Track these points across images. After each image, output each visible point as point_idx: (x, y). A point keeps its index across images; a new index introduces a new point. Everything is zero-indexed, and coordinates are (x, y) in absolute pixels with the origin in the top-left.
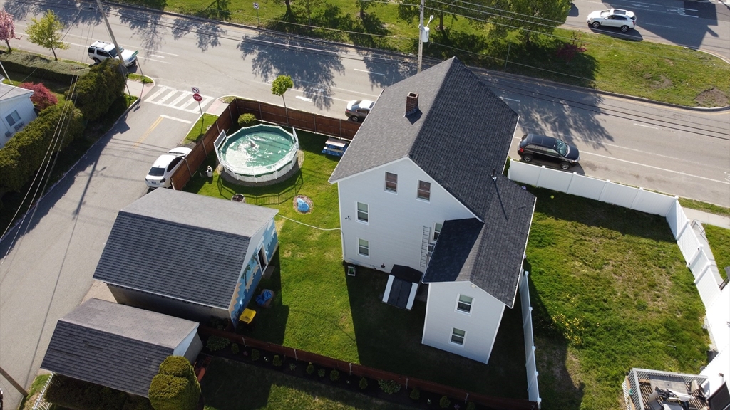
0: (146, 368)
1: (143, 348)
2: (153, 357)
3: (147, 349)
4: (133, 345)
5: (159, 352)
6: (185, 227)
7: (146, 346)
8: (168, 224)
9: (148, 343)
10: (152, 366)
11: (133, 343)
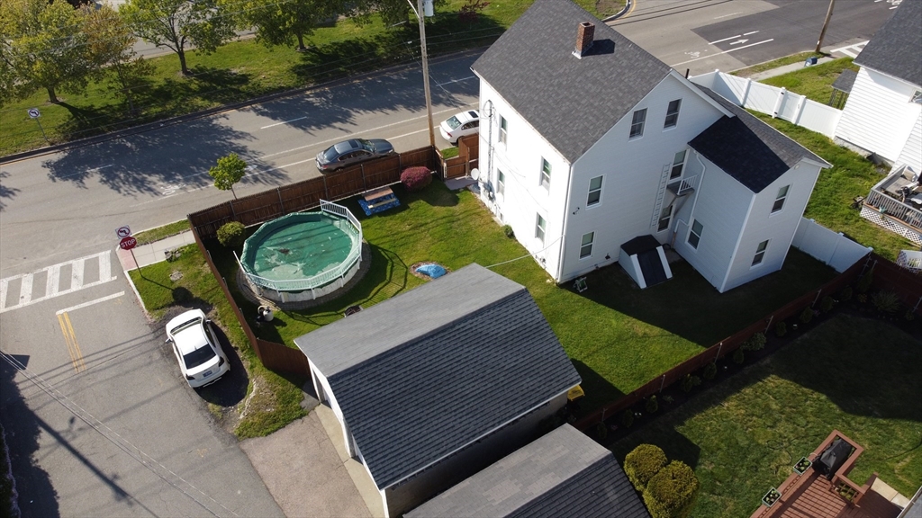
0: (606, 503)
1: (577, 485)
2: (600, 483)
3: (583, 482)
4: (563, 493)
5: (599, 472)
6: (439, 333)
7: (578, 480)
8: (413, 345)
9: (578, 475)
10: (609, 495)
11: (560, 491)
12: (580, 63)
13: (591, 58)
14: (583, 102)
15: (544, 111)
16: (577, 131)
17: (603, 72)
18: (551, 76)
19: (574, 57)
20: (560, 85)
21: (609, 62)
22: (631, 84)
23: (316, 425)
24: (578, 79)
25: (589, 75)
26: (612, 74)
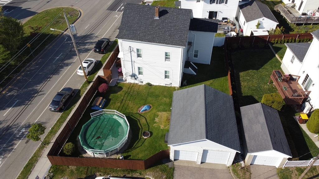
12: (160, 20)
13: (162, 17)
14: (172, 29)
15: (161, 38)
16: (178, 38)
17: (171, 19)
18: (153, 28)
19: (156, 19)
20: (159, 29)
21: (170, 16)
22: (183, 18)
23: (180, 167)
24: (164, 24)
25: (167, 22)
26: (174, 18)
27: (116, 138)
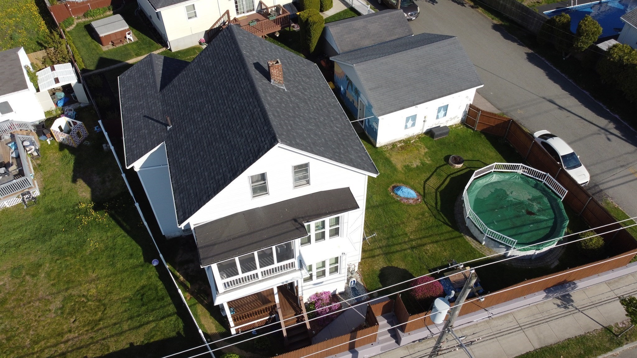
27: (504, 191)
